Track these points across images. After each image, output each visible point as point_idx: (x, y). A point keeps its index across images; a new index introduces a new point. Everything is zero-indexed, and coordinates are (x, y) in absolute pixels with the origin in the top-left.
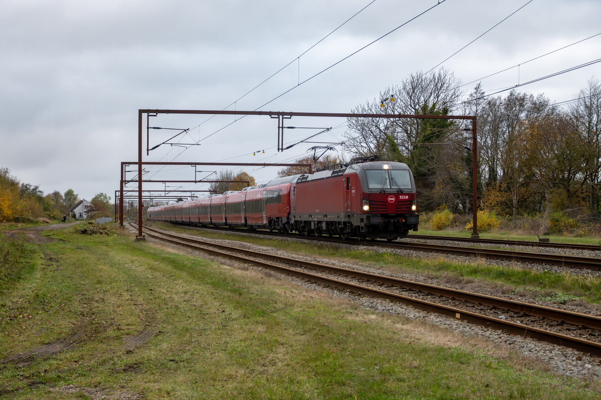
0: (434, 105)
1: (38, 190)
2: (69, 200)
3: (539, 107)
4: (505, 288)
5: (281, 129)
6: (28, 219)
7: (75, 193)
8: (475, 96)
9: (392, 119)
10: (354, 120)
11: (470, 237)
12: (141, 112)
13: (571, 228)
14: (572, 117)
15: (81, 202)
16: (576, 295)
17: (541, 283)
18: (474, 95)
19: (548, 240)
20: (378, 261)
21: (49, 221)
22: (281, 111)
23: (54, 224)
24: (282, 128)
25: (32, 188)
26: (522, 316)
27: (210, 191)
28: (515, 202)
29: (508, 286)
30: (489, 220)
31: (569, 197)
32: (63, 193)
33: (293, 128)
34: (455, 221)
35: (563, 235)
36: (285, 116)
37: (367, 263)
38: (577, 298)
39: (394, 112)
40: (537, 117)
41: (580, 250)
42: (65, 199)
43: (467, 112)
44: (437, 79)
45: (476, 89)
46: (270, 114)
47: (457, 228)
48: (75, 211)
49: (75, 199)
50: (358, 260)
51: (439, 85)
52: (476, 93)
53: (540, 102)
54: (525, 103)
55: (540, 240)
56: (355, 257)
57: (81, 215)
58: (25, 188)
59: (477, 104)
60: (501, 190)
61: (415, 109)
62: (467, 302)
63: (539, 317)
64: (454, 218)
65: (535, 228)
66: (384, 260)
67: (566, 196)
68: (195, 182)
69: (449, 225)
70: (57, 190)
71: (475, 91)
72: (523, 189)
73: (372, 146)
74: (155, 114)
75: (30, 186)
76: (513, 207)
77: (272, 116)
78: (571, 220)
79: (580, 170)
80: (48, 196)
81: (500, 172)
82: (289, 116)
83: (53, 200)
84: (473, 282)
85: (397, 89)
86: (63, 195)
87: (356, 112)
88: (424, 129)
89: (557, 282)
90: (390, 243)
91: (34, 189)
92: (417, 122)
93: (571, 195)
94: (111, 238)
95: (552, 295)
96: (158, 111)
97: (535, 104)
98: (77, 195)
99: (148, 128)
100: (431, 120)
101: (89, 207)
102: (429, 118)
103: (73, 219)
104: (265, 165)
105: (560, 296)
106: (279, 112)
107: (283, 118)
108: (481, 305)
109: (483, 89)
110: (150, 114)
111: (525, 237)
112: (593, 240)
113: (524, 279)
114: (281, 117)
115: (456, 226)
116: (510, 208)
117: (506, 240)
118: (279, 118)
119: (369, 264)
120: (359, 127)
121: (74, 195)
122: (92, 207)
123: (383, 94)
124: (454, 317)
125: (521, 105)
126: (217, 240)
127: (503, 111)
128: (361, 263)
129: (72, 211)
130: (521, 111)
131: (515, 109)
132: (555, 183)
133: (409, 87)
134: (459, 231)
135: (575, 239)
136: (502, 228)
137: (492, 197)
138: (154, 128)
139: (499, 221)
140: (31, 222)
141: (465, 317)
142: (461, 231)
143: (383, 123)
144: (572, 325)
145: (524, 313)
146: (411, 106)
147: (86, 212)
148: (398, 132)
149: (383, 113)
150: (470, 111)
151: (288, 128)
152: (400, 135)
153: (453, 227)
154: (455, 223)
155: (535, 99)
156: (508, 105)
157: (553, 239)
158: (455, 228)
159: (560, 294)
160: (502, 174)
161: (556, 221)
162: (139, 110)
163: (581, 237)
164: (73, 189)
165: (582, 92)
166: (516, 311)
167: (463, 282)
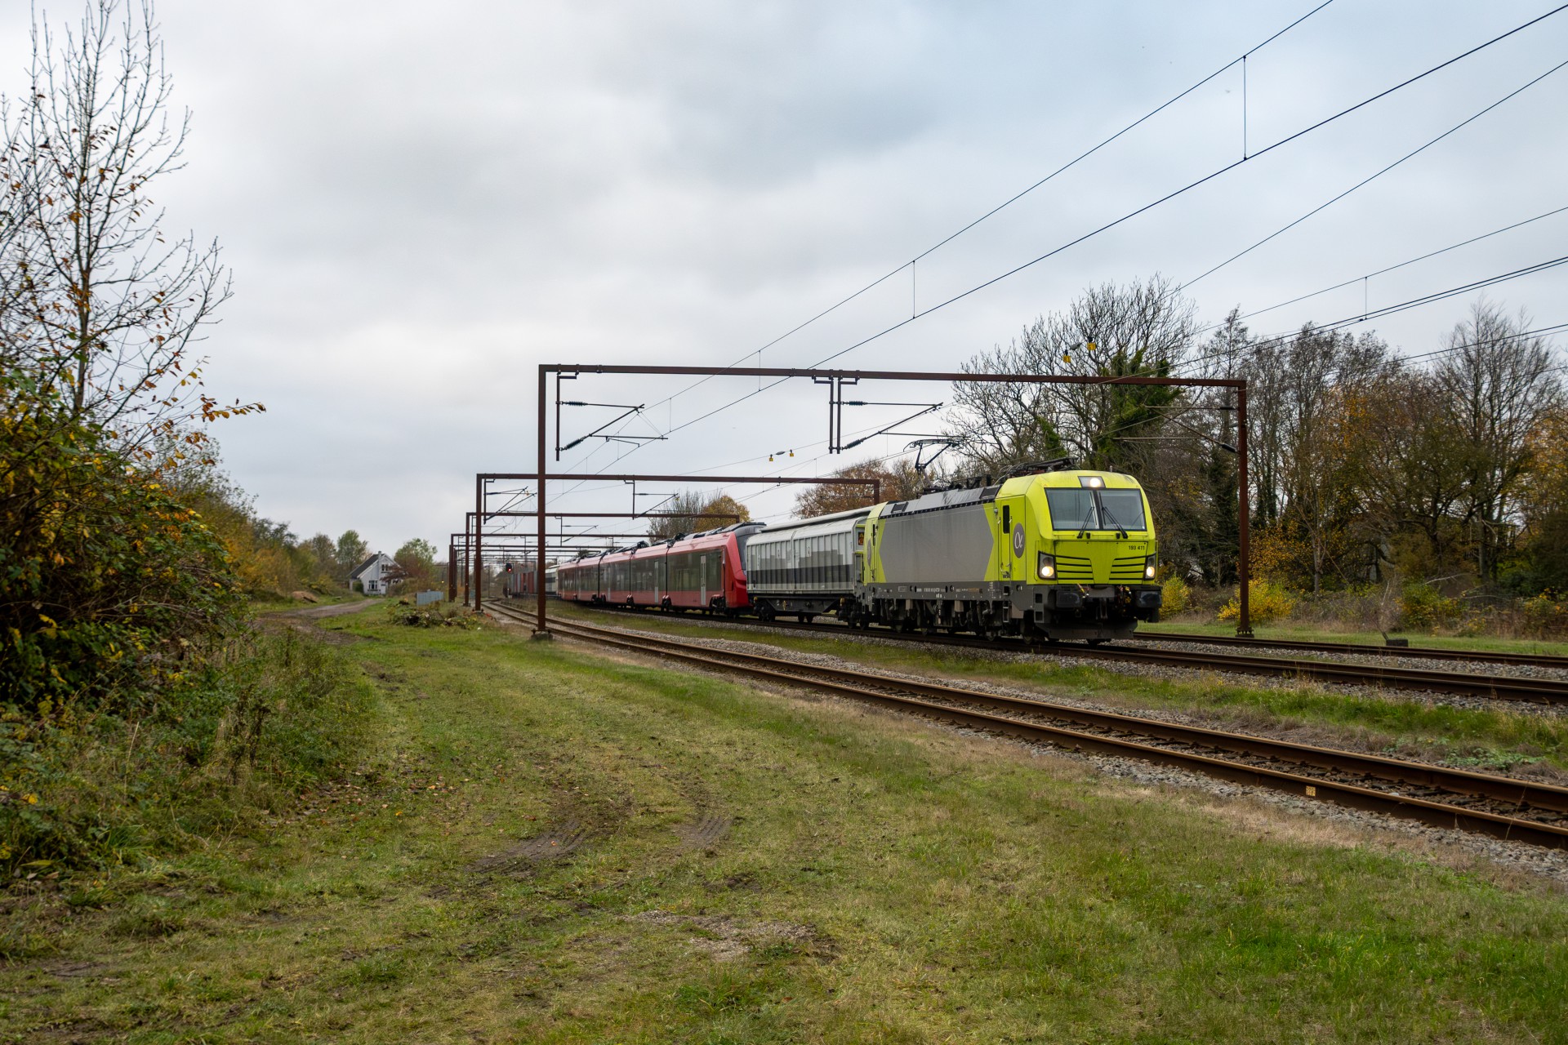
0: (1139, 354)
1: (286, 533)
2: (349, 553)
3: (1364, 358)
4: (1372, 739)
5: (835, 406)
6: (273, 595)
7: (361, 539)
8: (1228, 335)
9: (1048, 385)
10: (967, 386)
11: (1233, 636)
12: (544, 369)
13: (1447, 619)
14: (1439, 380)
15: (374, 558)
16: (1528, 753)
17: (1448, 729)
18: (1225, 333)
19: (1405, 642)
20: (1074, 684)
21: (314, 598)
22: (836, 368)
23: (326, 604)
24: (839, 403)
25: (274, 527)
26: (1435, 794)
27: (650, 536)
28: (1318, 561)
29: (1377, 734)
30: (1269, 599)
31: (1436, 551)
32: (334, 539)
33: (861, 403)
34: (1193, 600)
35: (1432, 632)
36: (844, 380)
37: (1051, 688)
38: (1532, 760)
39: (1052, 370)
40: (1360, 381)
41: (1487, 664)
42: (340, 551)
43: (1211, 370)
44: (1143, 298)
45: (1228, 320)
46: (813, 373)
47: (1199, 617)
48: (362, 576)
49: (361, 550)
50: (1031, 682)
51: (1150, 312)
52: (1228, 329)
53: (1368, 350)
54: (1334, 352)
55: (1389, 642)
56: (1021, 675)
57: (373, 586)
58: (261, 527)
59: (1231, 353)
60: (1286, 537)
61: (1097, 363)
62: (1307, 766)
63: (1471, 796)
64: (1191, 596)
65: (1369, 616)
66: (1087, 682)
67: (1430, 549)
68: (634, 516)
69: (1179, 611)
70: (323, 533)
71: (1228, 325)
72: (1335, 535)
73: (1005, 440)
74: (573, 374)
75: (270, 524)
76: (1314, 572)
77: (818, 379)
78: (1447, 601)
79: (1460, 495)
80: (306, 545)
81: (1282, 498)
82: (853, 380)
83: (314, 553)
84: (1298, 727)
85: (1058, 320)
86: (335, 543)
87: (972, 371)
88: (1119, 406)
89: (1482, 727)
90: (1093, 649)
91: (277, 531)
92: (1103, 392)
93: (1440, 547)
94: (472, 633)
95: (1478, 753)
96: (578, 369)
97: (1356, 353)
98: (365, 543)
99: (558, 403)
100: (1135, 387)
101: (391, 568)
102: (1128, 382)
103: (359, 595)
104: (779, 480)
105: (1494, 756)
106: (831, 371)
107: (840, 383)
108: (1340, 772)
109: (1244, 322)
110: (563, 374)
111: (1353, 635)
112: (1497, 642)
113: (1410, 721)
114: (836, 380)
115: (1196, 612)
116: (1305, 573)
117: (1312, 641)
118: (832, 383)
119: (1058, 690)
120: (978, 401)
121: (359, 543)
122: (397, 569)
123: (1030, 332)
124: (1303, 793)
125: (1326, 355)
126: (701, 640)
127: (1286, 366)
128: (1038, 688)
129: (354, 577)
130: (1326, 368)
131: (1314, 365)
132: (1408, 521)
133: (1085, 315)
134: (1205, 622)
135: (1457, 639)
136: (1297, 618)
137: (1269, 552)
138: (571, 403)
139: (1291, 602)
140: (278, 599)
141: (1324, 793)
142: (1210, 623)
143: (1030, 393)
144: (1544, 810)
145: (1438, 788)
146: (1090, 355)
147: (384, 579)
148: (1060, 412)
149: (1030, 373)
150: (1219, 369)
151: (852, 403)
152: (1065, 418)
153: (1189, 614)
154: (1193, 606)
155: (1356, 342)
156: (1298, 355)
157: (1415, 640)
158: (1195, 616)
159: (1494, 751)
160: (1286, 502)
161: (1415, 603)
162: (541, 366)
163: (1471, 636)
164: (358, 531)
165: (1459, 328)
166: (1419, 784)
167: (1278, 727)
